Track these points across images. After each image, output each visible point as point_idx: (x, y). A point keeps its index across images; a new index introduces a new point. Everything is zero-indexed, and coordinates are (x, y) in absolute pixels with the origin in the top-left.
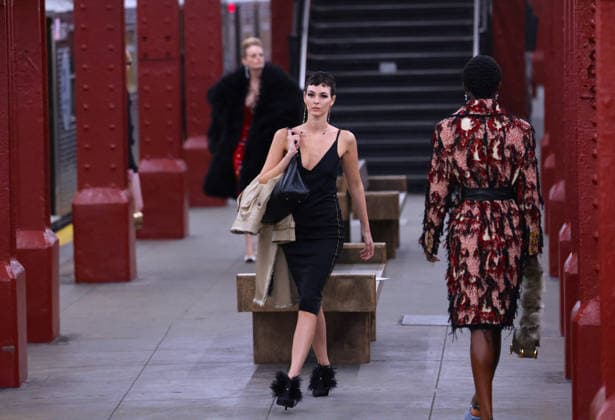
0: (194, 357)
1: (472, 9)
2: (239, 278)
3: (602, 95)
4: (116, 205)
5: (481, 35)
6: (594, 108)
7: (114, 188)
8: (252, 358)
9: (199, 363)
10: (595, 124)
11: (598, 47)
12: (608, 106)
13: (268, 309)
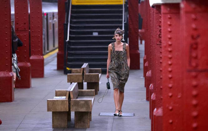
0: (34, 126)
1: (122, 16)
2: (48, 101)
3: (164, 43)
4: (8, 77)
5: (125, 24)
6: (161, 47)
7: (7, 71)
8: (52, 126)
9: (34, 128)
10: (161, 53)
11: (162, 28)
12: (165, 47)
13: (57, 111)
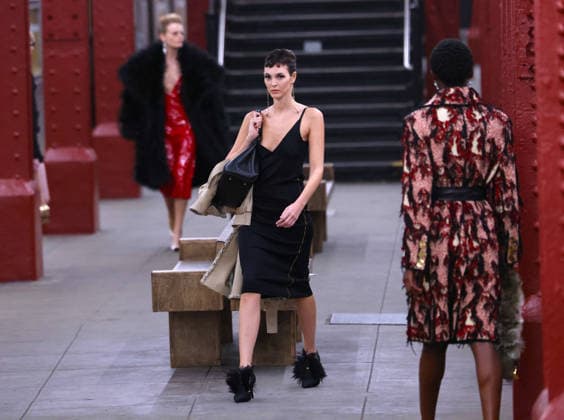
0: (110, 361)
2: (153, 275)
3: (542, 75)
4: (21, 198)
5: (412, 11)
6: (533, 88)
7: (18, 179)
8: (169, 361)
9: (112, 367)
10: (534, 107)
11: (536, 23)
12: (548, 86)
13: (185, 310)
